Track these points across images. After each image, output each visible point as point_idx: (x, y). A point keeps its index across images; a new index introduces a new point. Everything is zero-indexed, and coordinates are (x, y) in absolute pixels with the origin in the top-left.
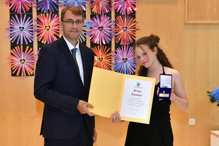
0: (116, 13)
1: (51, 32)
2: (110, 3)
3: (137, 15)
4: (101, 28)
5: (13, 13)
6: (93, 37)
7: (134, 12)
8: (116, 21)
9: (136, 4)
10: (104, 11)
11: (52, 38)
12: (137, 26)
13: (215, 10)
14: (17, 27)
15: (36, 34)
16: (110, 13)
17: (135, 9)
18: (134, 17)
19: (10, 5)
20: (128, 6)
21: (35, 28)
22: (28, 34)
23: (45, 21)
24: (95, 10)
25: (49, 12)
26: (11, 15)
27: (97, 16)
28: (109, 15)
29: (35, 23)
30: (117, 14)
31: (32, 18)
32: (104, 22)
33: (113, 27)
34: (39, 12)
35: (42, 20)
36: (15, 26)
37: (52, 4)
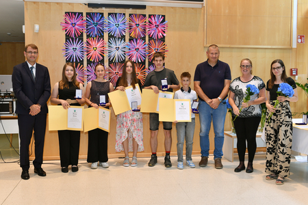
0: (149, 37)
1: (98, 52)
2: (145, 30)
3: (166, 39)
4: (137, 50)
5: (68, 37)
6: (131, 57)
7: (164, 37)
8: (149, 44)
9: (166, 31)
10: (140, 36)
11: (98, 57)
12: (167, 48)
13: (227, 37)
14: (71, 48)
15: (86, 53)
16: (145, 37)
17: (165, 35)
18: (164, 41)
19: (66, 30)
20: (159, 32)
21: (85, 49)
22: (79, 54)
23: (93, 44)
24: (132, 35)
25: (96, 36)
26: (66, 39)
27: (134, 40)
28: (144, 39)
29: (85, 45)
30: (151, 38)
31: (82, 41)
32: (140, 45)
33: (147, 49)
34: (88, 36)
35: (90, 42)
36: (70, 48)
37: (98, 30)
